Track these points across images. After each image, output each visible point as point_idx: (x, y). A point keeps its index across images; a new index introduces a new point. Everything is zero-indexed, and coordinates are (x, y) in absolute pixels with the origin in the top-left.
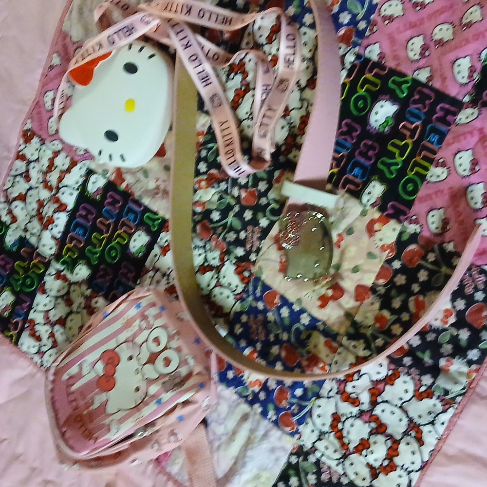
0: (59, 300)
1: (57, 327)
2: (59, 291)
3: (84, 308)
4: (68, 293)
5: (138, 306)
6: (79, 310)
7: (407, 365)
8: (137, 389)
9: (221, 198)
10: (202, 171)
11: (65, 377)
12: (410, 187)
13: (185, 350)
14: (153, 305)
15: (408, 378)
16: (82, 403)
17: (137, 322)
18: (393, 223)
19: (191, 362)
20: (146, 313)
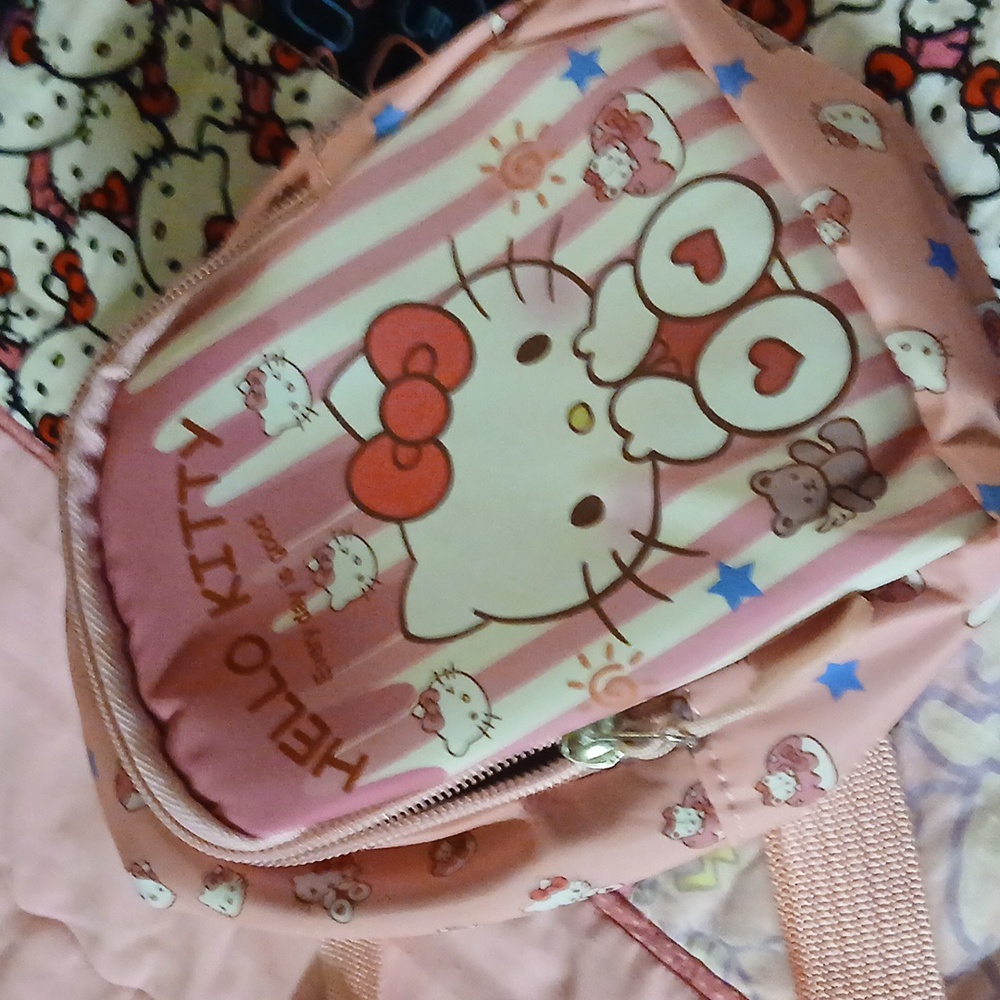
0: (107, 93)
1: (92, 225)
2: (102, 49)
3: (238, 126)
4: (153, 53)
5: (583, 68)
6: (213, 135)
8: (587, 512)
11: (170, 437)
13: (882, 306)
14: (677, 58)
16: (261, 575)
17: (576, 156)
19: (923, 369)
20: (635, 103)
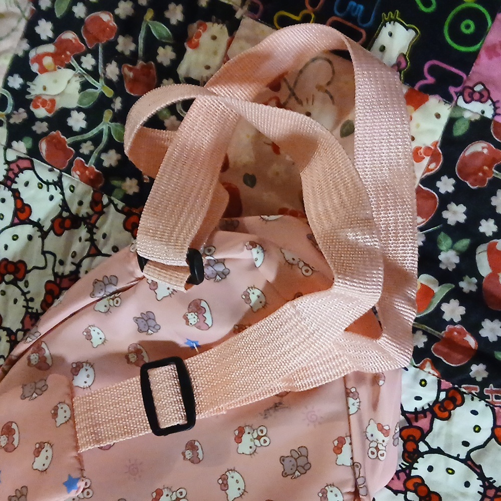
7: (479, 379)
9: (85, 86)
10: (44, 37)
12: (468, 27)
15: (480, 405)
18: (434, 103)
